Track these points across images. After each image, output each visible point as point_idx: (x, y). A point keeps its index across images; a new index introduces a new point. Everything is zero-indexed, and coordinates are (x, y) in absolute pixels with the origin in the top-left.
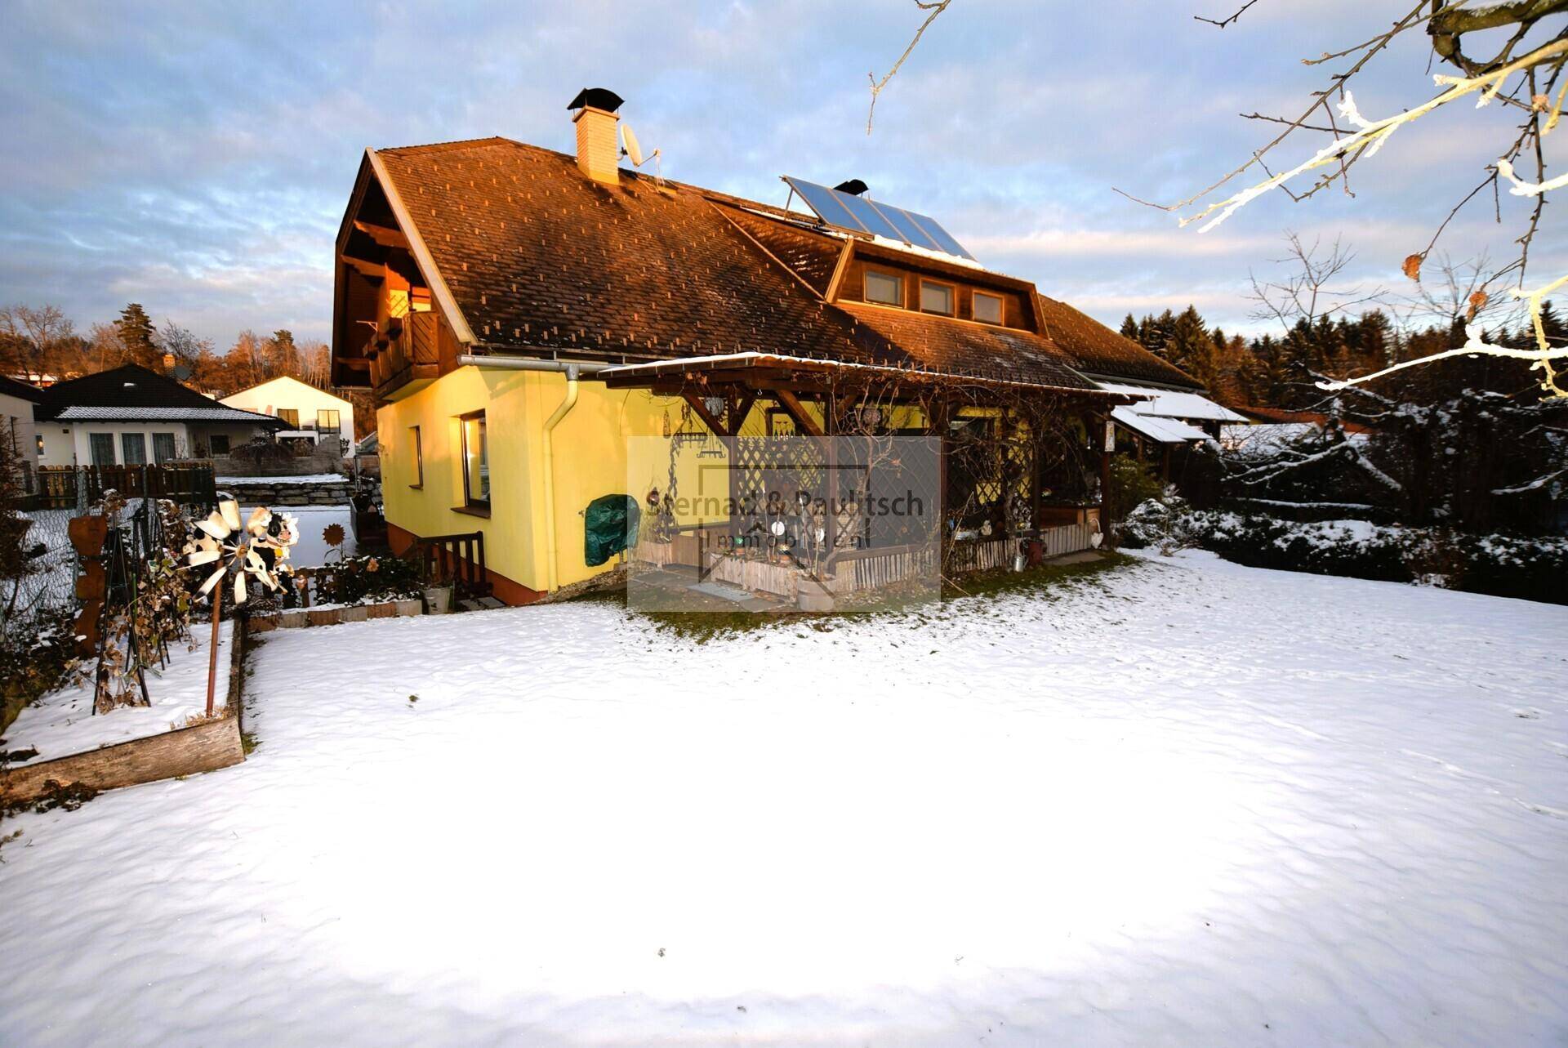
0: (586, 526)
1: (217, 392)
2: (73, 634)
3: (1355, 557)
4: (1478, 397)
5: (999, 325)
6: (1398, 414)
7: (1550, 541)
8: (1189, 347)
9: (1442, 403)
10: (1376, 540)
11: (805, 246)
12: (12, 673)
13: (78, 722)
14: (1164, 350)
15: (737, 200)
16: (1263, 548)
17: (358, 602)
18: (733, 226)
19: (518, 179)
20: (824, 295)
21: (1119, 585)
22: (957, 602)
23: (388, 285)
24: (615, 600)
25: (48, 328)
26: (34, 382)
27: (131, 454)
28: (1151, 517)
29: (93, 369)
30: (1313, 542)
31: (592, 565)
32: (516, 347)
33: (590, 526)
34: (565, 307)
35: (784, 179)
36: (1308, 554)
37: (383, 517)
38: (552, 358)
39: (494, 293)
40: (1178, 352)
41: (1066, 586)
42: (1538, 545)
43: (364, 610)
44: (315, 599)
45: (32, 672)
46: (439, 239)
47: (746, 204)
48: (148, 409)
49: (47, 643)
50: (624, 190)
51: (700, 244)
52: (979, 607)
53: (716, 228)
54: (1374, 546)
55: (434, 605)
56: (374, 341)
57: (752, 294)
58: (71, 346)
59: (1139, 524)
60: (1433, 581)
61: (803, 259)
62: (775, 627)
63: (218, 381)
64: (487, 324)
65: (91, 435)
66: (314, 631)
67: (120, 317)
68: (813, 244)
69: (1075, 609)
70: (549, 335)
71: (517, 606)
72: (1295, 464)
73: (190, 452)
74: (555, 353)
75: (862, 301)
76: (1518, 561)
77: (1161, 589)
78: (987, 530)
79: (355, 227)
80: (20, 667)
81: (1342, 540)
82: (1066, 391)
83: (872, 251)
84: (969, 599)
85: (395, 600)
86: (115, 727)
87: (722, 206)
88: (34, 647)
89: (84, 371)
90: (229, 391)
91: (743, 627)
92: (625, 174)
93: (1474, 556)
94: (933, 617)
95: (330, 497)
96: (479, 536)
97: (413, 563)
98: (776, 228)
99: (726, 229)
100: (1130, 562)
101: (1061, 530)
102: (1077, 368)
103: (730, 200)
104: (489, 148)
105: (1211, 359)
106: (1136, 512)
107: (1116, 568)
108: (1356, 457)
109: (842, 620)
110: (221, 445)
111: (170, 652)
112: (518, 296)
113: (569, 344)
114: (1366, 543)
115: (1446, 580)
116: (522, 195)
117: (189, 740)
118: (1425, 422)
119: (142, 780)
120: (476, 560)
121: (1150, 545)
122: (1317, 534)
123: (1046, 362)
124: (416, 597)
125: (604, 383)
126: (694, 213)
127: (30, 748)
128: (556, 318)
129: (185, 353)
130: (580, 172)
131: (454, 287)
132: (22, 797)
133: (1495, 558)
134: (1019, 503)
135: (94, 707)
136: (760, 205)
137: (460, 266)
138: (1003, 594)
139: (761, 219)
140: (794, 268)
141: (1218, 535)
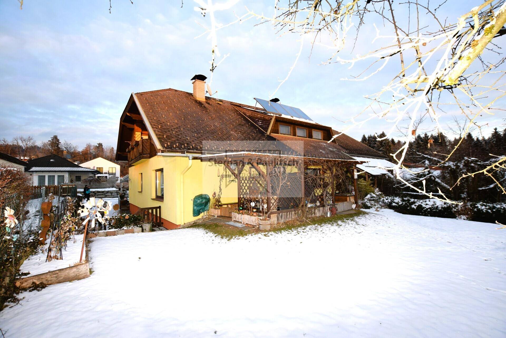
0: (193, 204)
1: (78, 162)
2: (39, 238)
3: (438, 210)
4: (469, 160)
5: (321, 140)
6: (446, 165)
7: (499, 204)
8: (383, 144)
9: (460, 161)
10: (444, 205)
11: (261, 118)
12: (23, 249)
13: (42, 264)
14: (376, 145)
15: (240, 104)
16: (408, 208)
17: (122, 228)
18: (239, 112)
19: (176, 101)
20: (267, 132)
21: (361, 221)
22: (309, 227)
23: (135, 131)
24: (202, 227)
25: (28, 143)
26: (22, 159)
27: (50, 182)
28: (372, 199)
29: (41, 155)
30: (424, 206)
31: (195, 216)
32: (174, 150)
33: (194, 204)
34: (189, 138)
35: (254, 99)
36: (423, 210)
37: (128, 201)
38: (185, 153)
39: (168, 134)
40: (380, 146)
41: (344, 221)
42: (495, 205)
43: (123, 231)
44: (108, 228)
45: (28, 249)
46: (152, 119)
47: (243, 106)
48: (57, 168)
49: (32, 241)
50: (207, 102)
51: (229, 118)
52: (316, 228)
53: (234, 113)
54: (443, 207)
55: (145, 229)
56: (130, 147)
57: (245, 133)
58: (34, 148)
59: (368, 201)
60: (463, 218)
61: (260, 122)
62: (252, 235)
63: (78, 159)
64: (166, 143)
65: (39, 176)
66: (108, 238)
67: (50, 139)
68: (263, 117)
69: (347, 229)
70: (184, 146)
71: (171, 230)
72: (416, 181)
73: (69, 181)
74: (186, 152)
75: (278, 134)
76: (490, 211)
77: (374, 222)
78: (318, 204)
79: (127, 114)
80: (25, 248)
81: (433, 205)
82: (340, 161)
83: (281, 119)
84: (313, 226)
85: (133, 228)
86: (52, 266)
87: (236, 106)
88: (28, 242)
89: (37, 156)
90: (82, 162)
91: (242, 235)
92: (207, 98)
93: (476, 210)
94: (301, 231)
95: (112, 195)
96: (160, 207)
97: (139, 216)
98: (252, 113)
99: (237, 113)
100: (365, 213)
101: (342, 203)
102: (346, 153)
103: (238, 105)
104: (167, 91)
105: (391, 148)
106: (367, 197)
107: (361, 215)
108: (435, 179)
109: (272, 233)
110: (78, 179)
111: (67, 244)
112: (175, 135)
113: (190, 149)
114: (441, 206)
115: (467, 217)
116: (177, 105)
117: (74, 270)
118: (455, 167)
119: (60, 282)
120: (158, 215)
121: (372, 208)
122: (425, 203)
123: (336, 151)
124: (140, 227)
125: (200, 160)
126: (228, 109)
127: (28, 272)
128: (186, 141)
129: (69, 150)
130: (194, 97)
131: (156, 133)
132: (25, 287)
133: (482, 210)
134: (328, 195)
135: (47, 260)
136: (247, 106)
137: (158, 126)
138: (324, 224)
139: (248, 110)
140: (258, 124)
141: (394, 204)
